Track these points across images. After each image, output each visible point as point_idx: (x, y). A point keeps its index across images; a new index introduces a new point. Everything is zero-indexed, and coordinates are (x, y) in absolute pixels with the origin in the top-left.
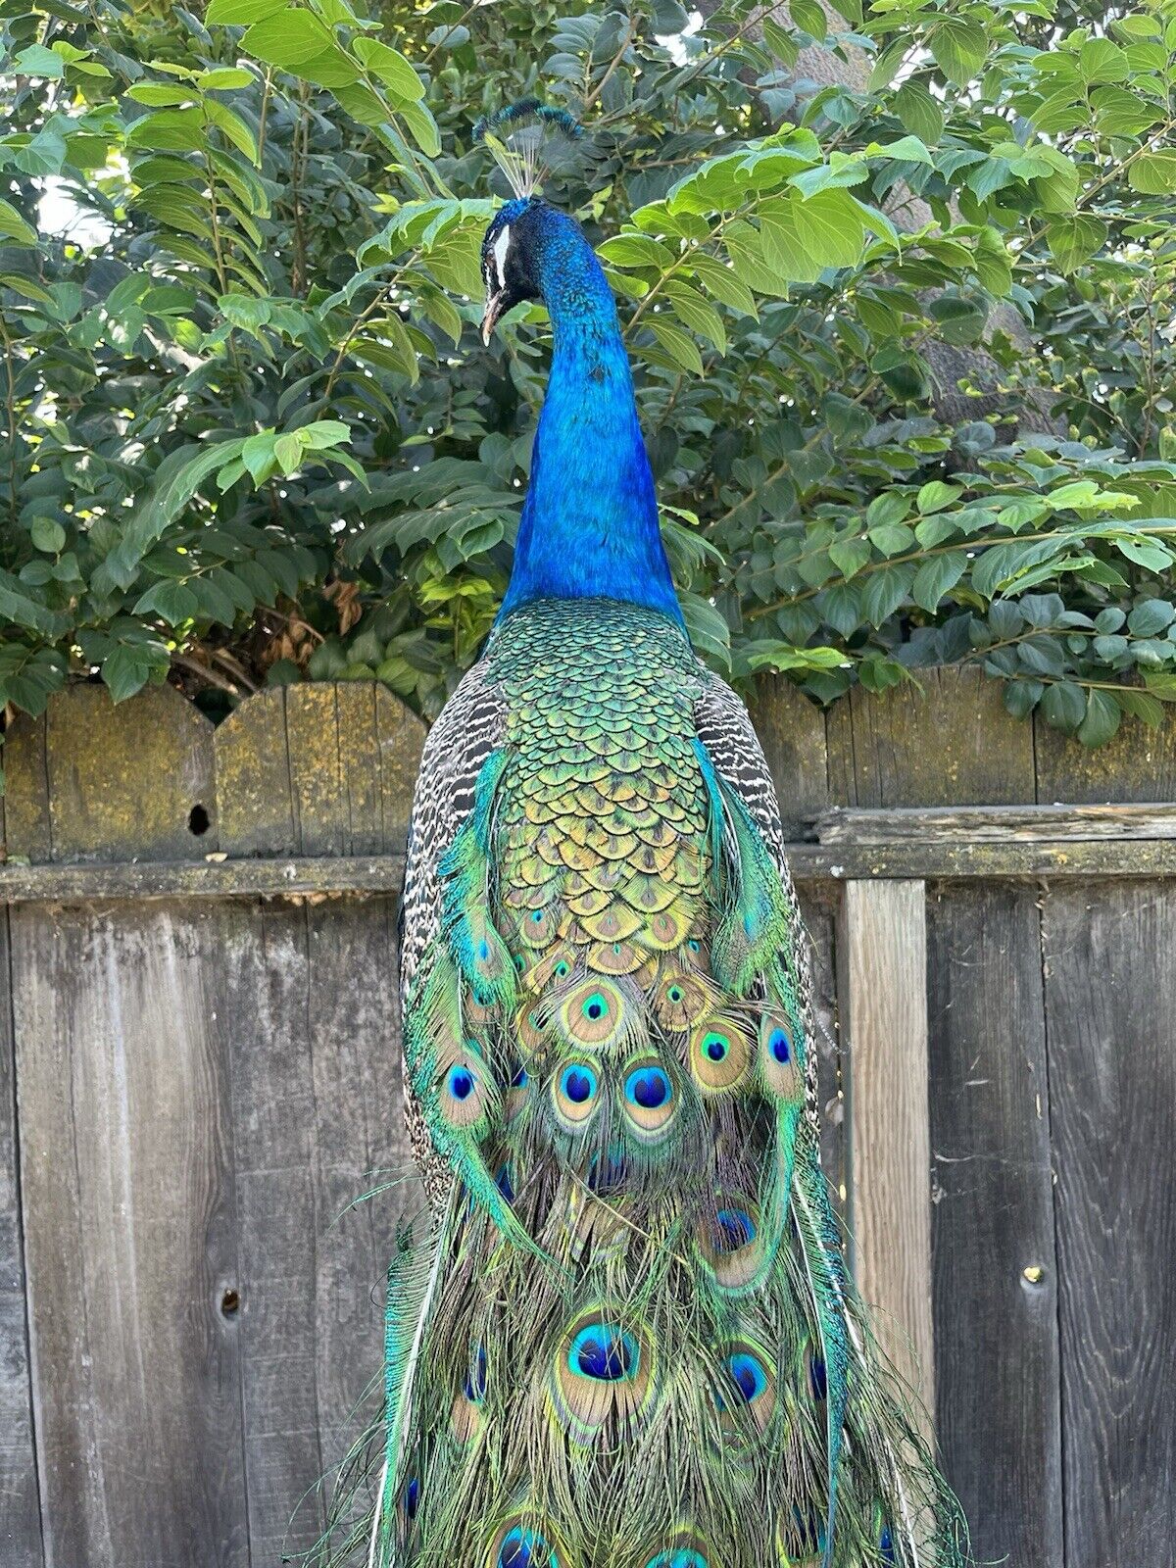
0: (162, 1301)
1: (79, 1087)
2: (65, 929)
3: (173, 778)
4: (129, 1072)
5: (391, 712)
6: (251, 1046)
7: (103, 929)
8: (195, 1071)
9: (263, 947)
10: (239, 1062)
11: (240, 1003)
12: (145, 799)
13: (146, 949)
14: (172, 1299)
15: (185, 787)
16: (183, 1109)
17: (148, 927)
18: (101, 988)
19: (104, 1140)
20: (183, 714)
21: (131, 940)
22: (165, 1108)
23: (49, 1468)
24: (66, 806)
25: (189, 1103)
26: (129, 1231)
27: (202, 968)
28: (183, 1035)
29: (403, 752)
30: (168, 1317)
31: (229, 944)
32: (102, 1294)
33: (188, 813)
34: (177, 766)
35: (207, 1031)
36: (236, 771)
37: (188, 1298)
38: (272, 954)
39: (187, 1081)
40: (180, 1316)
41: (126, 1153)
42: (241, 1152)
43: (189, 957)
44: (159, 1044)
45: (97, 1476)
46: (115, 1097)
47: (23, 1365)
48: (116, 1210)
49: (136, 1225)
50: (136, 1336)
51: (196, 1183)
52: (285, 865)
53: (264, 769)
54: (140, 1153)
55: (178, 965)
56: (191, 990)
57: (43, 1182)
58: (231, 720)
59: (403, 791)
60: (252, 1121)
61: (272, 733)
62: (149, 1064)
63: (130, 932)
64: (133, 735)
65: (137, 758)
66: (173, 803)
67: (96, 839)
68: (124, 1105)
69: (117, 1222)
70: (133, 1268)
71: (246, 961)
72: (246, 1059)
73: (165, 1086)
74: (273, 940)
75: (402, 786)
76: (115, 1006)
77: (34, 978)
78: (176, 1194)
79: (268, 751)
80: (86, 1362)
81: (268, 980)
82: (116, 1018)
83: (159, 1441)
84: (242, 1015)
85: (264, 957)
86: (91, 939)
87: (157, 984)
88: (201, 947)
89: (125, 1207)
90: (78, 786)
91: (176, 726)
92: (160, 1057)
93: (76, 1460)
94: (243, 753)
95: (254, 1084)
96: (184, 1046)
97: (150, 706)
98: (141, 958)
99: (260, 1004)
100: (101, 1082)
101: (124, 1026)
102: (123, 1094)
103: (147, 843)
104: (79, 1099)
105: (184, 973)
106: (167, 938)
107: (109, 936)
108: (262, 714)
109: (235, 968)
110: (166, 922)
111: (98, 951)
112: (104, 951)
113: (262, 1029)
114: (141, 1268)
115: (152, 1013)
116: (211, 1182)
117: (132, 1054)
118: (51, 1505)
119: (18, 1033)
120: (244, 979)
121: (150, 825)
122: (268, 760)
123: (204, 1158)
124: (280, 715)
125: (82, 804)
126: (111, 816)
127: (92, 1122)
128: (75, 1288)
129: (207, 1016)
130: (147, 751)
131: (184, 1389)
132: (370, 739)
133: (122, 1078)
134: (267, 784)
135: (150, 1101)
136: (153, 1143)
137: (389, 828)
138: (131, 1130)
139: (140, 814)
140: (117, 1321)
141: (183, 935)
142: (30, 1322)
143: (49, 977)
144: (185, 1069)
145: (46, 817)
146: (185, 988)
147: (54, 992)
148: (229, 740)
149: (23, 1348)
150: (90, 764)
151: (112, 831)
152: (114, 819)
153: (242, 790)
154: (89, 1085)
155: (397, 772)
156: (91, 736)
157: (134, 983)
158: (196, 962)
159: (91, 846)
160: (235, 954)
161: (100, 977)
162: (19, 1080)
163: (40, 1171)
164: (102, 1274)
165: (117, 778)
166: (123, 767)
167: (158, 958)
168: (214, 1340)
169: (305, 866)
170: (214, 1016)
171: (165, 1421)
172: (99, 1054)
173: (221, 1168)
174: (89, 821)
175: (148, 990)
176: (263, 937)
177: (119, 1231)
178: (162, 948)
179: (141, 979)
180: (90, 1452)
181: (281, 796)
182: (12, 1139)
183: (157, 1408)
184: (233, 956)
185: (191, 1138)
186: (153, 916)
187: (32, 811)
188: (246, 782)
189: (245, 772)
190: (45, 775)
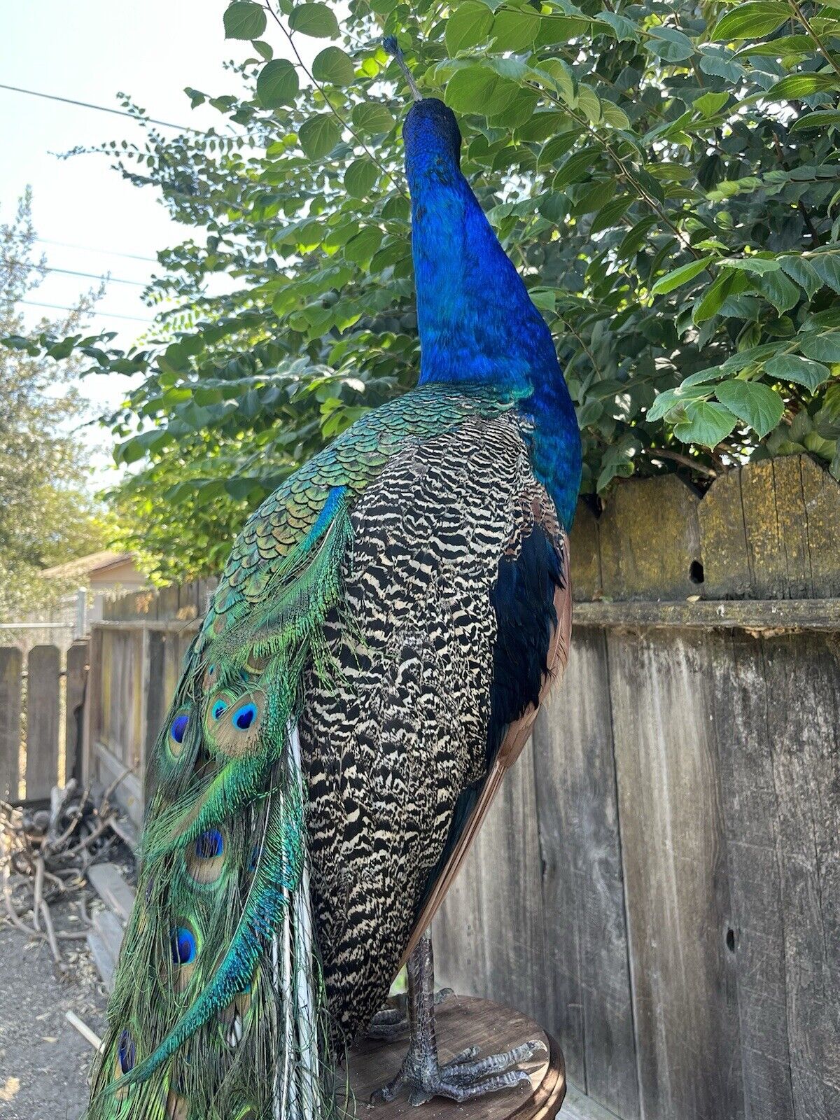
0: (691, 919)
1: (642, 753)
2: (630, 645)
3: (680, 541)
4: (666, 749)
5: (813, 477)
6: (732, 745)
7: (648, 648)
8: (702, 755)
9: (735, 669)
10: (725, 755)
11: (723, 710)
12: (665, 558)
13: (671, 663)
14: (698, 920)
15: (687, 548)
16: (696, 781)
17: (671, 648)
18: (649, 688)
19: (656, 793)
20: (683, 495)
21: (663, 654)
22: (686, 779)
23: (638, 1009)
24: (627, 564)
25: (699, 779)
26: (671, 861)
27: (702, 681)
28: (694, 729)
29: (824, 510)
30: (695, 932)
31: (714, 664)
32: (661, 901)
33: (689, 566)
34: (682, 533)
35: (707, 728)
36: (712, 535)
37: (706, 925)
38: (742, 675)
39: (698, 764)
40: (701, 935)
41: (667, 806)
42: (729, 824)
43: (695, 672)
44: (681, 732)
45: (661, 1027)
46: (660, 765)
47: (623, 932)
48: (664, 844)
49: (675, 858)
50: (679, 938)
51: (707, 840)
52: (718, 605)
53: (729, 531)
54: (675, 809)
55: (689, 676)
56: (697, 696)
57: (628, 812)
58: (708, 497)
59: (825, 544)
60: (736, 803)
61: (733, 504)
62: (676, 745)
63: (662, 651)
64: (657, 513)
65: (660, 529)
66: (681, 559)
67: (643, 586)
68: (665, 770)
69: (665, 851)
70: (674, 889)
71: (726, 678)
72: (730, 754)
73: (686, 765)
74: (743, 664)
75: (824, 540)
76: (657, 700)
77: (619, 676)
78: (695, 842)
79: (731, 518)
80: (654, 945)
81: (740, 695)
82: (658, 711)
83: (694, 1022)
84: (725, 720)
85: (737, 676)
86: (643, 654)
87: (678, 689)
88: (701, 666)
89: (669, 843)
90: (632, 551)
91: (679, 504)
92: (682, 741)
93: (651, 1011)
94: (716, 521)
95: (735, 774)
96: (695, 736)
97: (665, 492)
98: (669, 670)
99: (736, 713)
100: (653, 753)
101: (662, 717)
102: (664, 763)
103: (668, 589)
104: (643, 761)
105: (692, 682)
106: (682, 658)
107: (651, 652)
108: (726, 489)
109: (720, 683)
110: (680, 645)
111: (646, 662)
112: (650, 663)
113: (739, 732)
114: (679, 891)
115: (676, 710)
116: (716, 842)
117: (667, 735)
118: (640, 1036)
119: (614, 712)
120: (725, 692)
121: (669, 576)
122: (732, 525)
123: (710, 820)
124: (737, 489)
125: (635, 562)
126: (649, 570)
127: (649, 779)
128: (648, 891)
129: (707, 718)
130: (665, 524)
131: (707, 991)
132: (799, 502)
133: (663, 753)
134: (732, 543)
135: (678, 773)
136: (681, 802)
137: (817, 576)
138: (669, 791)
139: (663, 568)
140: (668, 923)
141: (690, 656)
142: (627, 903)
143: (625, 677)
144: (696, 753)
145: (618, 573)
146: (694, 694)
147: (628, 688)
148: (707, 511)
149: (622, 920)
150: (637, 534)
151: (649, 580)
152: (651, 571)
153: (717, 548)
154: (647, 754)
155: (819, 528)
156: (637, 516)
157: (666, 685)
158: (699, 676)
159: (640, 591)
160: (719, 673)
161: (649, 681)
162: (616, 742)
163: (627, 804)
164: (659, 887)
165: (651, 543)
166: (653, 536)
167: (678, 671)
168: (723, 961)
169: (730, 606)
170: (711, 718)
171: (697, 1009)
172: (651, 734)
173: (721, 833)
174: (638, 574)
175: (674, 691)
176: (736, 662)
177: (667, 860)
178: (679, 664)
179: (669, 685)
180: (659, 1009)
181: (741, 552)
182: (612, 779)
183: (692, 996)
184: (718, 674)
185: (701, 805)
186: (673, 640)
187: (612, 566)
188: (718, 543)
189: (717, 535)
190: (616, 545)
